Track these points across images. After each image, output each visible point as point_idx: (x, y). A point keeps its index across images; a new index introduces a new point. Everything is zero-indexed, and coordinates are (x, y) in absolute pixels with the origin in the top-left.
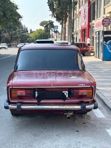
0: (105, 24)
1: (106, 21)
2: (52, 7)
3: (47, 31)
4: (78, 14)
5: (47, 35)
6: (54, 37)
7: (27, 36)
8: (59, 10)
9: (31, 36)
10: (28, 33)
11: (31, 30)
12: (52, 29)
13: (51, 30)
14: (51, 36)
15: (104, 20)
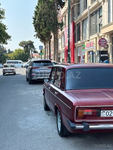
0: (102, 44)
1: (102, 42)
2: (38, 28)
3: (27, 51)
4: (61, 35)
5: (26, 55)
6: (34, 58)
7: (5, 56)
8: (45, 31)
9: (9, 56)
10: (6, 53)
11: (9, 50)
12: (32, 49)
13: (31, 51)
14: (31, 56)
15: (101, 40)
